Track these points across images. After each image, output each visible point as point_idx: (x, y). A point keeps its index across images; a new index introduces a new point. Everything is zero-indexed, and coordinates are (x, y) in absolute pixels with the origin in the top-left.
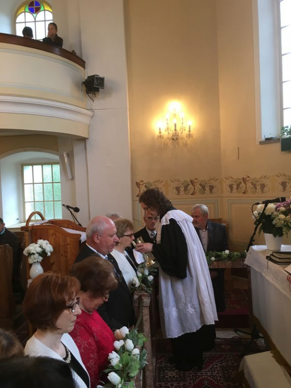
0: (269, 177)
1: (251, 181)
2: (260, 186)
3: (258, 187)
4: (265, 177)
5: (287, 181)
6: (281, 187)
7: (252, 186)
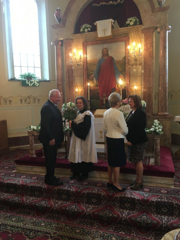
0: (13, 97)
1: (3, 99)
2: (9, 101)
3: (8, 102)
4: (12, 97)
5: (23, 99)
6: (20, 102)
7: (4, 101)
